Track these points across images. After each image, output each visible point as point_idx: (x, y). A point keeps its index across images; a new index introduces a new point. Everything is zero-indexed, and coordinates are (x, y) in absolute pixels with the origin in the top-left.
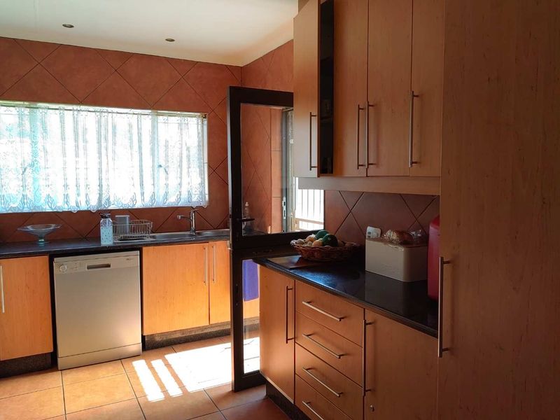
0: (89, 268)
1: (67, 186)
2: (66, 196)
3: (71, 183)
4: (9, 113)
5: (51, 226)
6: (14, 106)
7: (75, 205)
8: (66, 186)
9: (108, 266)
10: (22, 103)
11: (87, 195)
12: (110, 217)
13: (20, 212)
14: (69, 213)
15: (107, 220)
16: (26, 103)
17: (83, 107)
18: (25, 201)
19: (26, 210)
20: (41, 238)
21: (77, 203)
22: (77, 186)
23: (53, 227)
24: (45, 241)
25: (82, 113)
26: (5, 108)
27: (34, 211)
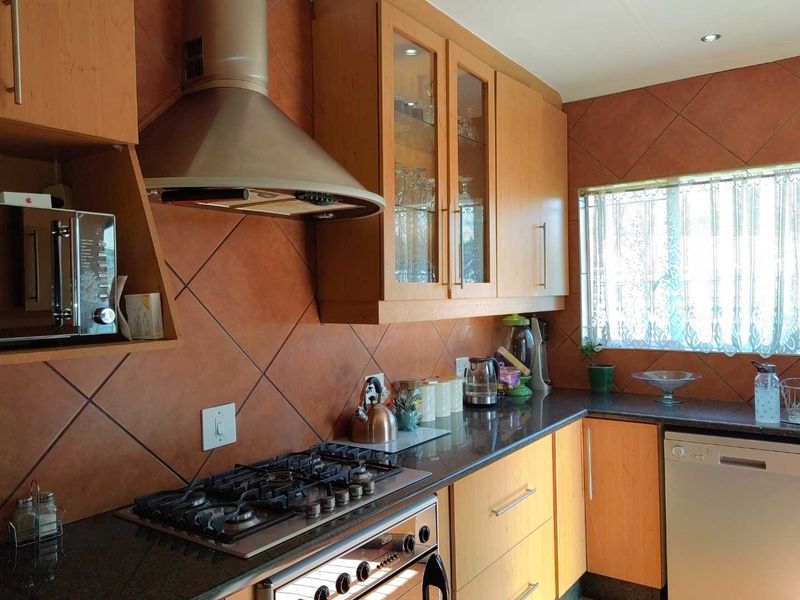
0: (725, 460)
1: (718, 308)
2: (716, 328)
3: (726, 303)
4: (638, 199)
5: (685, 376)
6: (643, 189)
7: (731, 343)
8: (716, 309)
9: (762, 465)
10: (653, 182)
11: (752, 325)
12: (773, 370)
13: (645, 348)
14: (720, 357)
15: (770, 375)
16: (661, 181)
17: (753, 171)
18: (653, 332)
19: (654, 346)
20: (667, 393)
21: (734, 339)
22: (736, 310)
23: (689, 376)
24: (675, 398)
25: (750, 181)
26: (631, 193)
27: (667, 349)
